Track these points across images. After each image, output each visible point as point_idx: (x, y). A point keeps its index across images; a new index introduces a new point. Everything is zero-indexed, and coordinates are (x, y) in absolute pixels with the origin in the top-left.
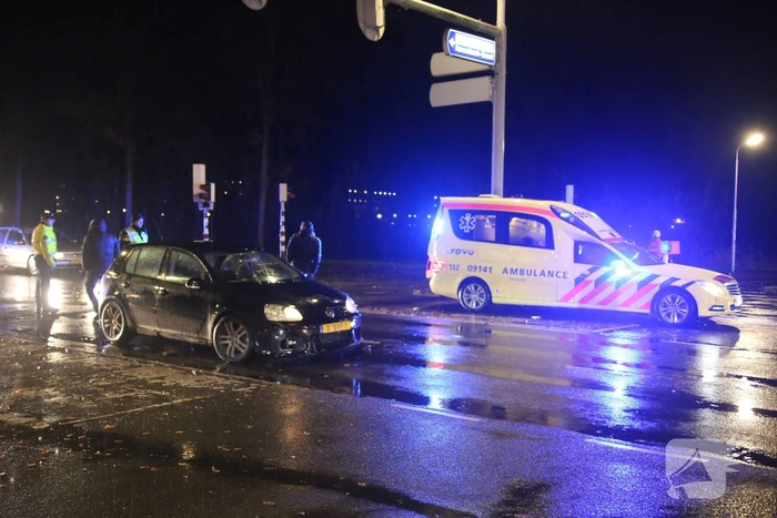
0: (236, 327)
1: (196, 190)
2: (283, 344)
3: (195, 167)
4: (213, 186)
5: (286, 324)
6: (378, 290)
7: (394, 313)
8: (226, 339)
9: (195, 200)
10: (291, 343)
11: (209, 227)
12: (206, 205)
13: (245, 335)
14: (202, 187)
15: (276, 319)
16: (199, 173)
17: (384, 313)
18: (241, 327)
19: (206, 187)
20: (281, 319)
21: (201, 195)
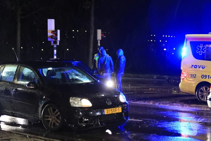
0: (54, 110)
1: (50, 34)
2: (81, 120)
3: (49, 20)
4: (59, 31)
5: (82, 109)
6: (152, 91)
7: (157, 104)
8: (48, 118)
9: (49, 40)
10: (85, 120)
11: (57, 55)
12: (55, 42)
13: (59, 115)
14: (53, 32)
15: (77, 106)
16: (51, 24)
17: (151, 103)
18: (57, 110)
19: (55, 32)
20: (79, 106)
21: (52, 37)
